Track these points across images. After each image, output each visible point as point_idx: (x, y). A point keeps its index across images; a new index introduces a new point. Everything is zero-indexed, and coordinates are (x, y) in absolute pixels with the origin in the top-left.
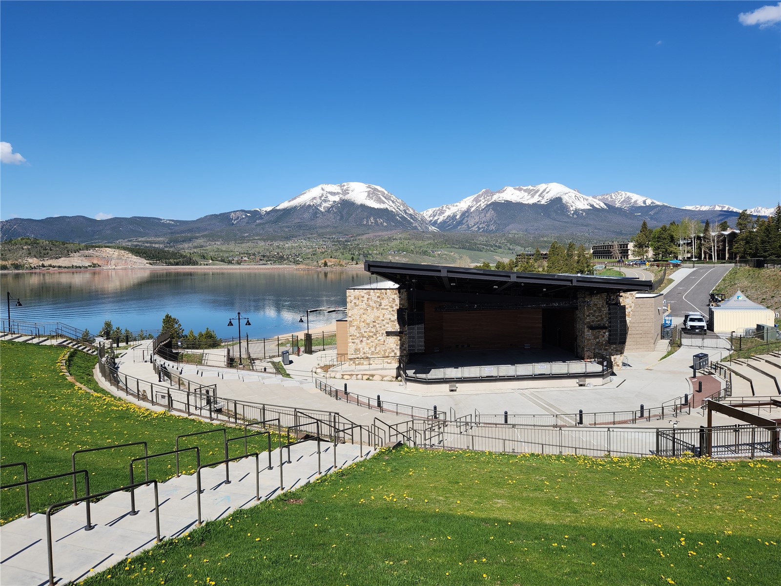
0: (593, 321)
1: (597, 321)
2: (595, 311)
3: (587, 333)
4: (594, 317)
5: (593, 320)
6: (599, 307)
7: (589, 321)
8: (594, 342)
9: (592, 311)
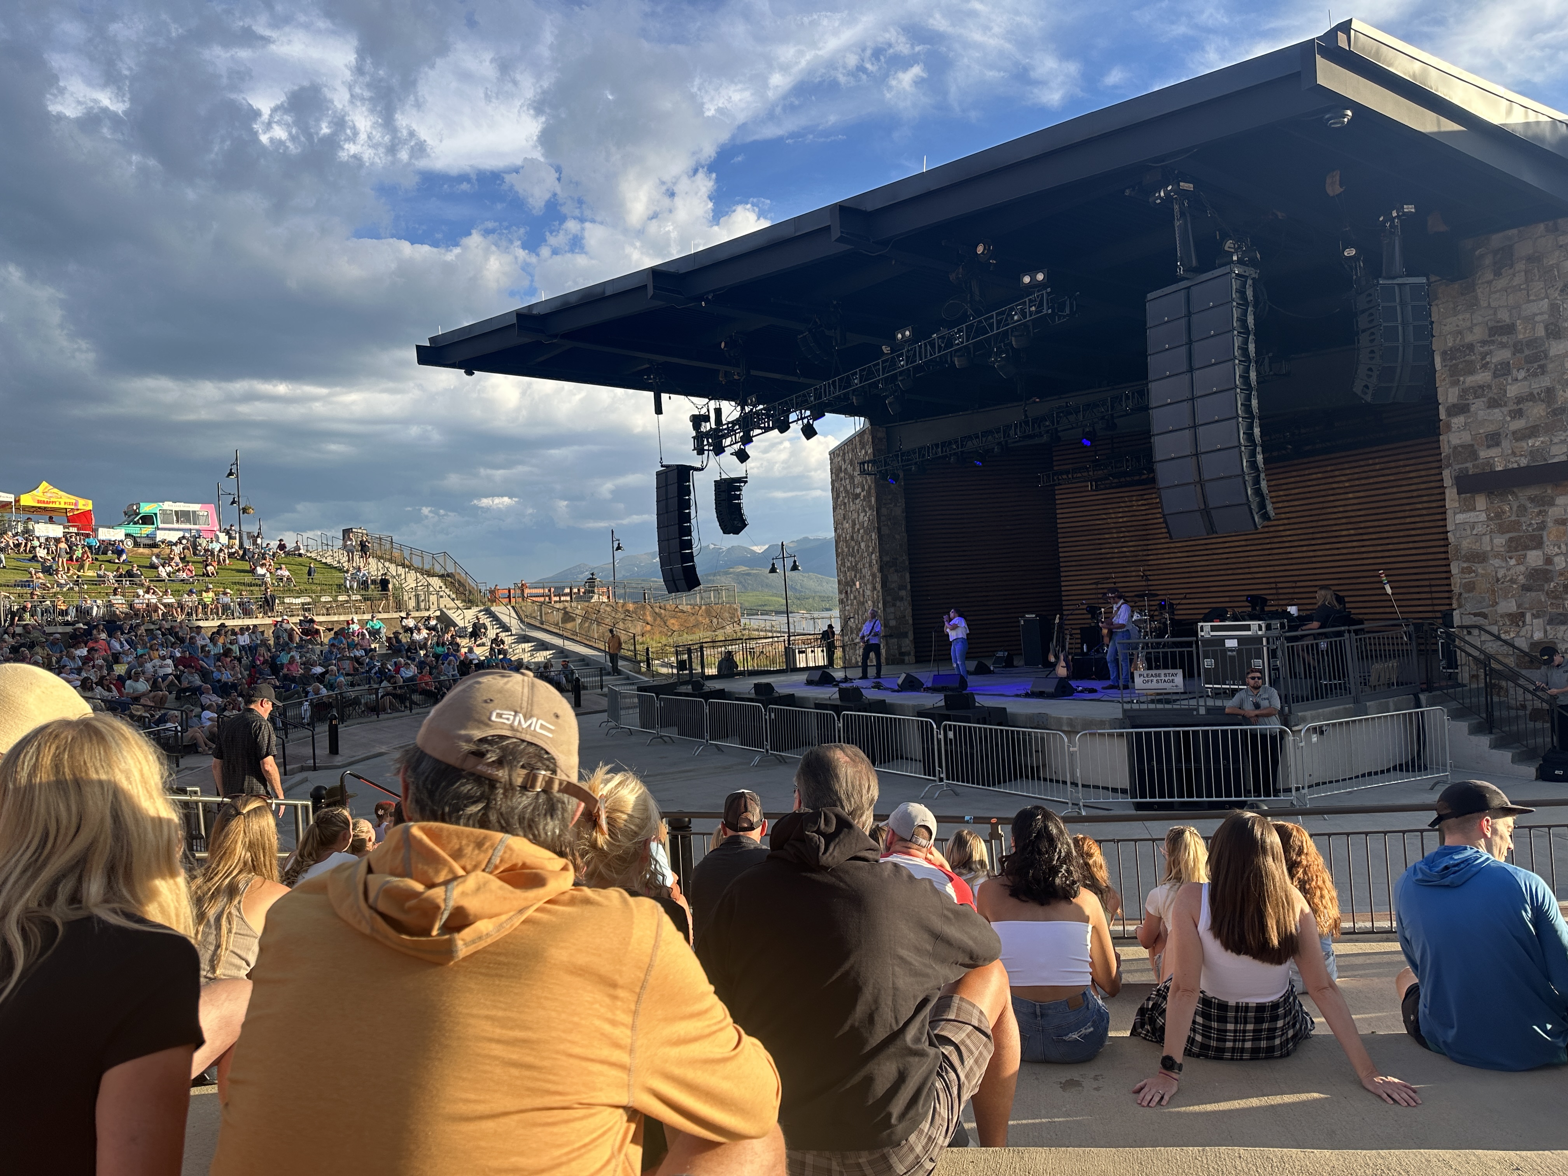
0: (1494, 440)
1: (1520, 436)
2: (1503, 370)
3: (1461, 518)
4: (1497, 414)
5: (1491, 428)
6: (1531, 343)
7: (1466, 438)
8: (1517, 570)
9: (1482, 377)
